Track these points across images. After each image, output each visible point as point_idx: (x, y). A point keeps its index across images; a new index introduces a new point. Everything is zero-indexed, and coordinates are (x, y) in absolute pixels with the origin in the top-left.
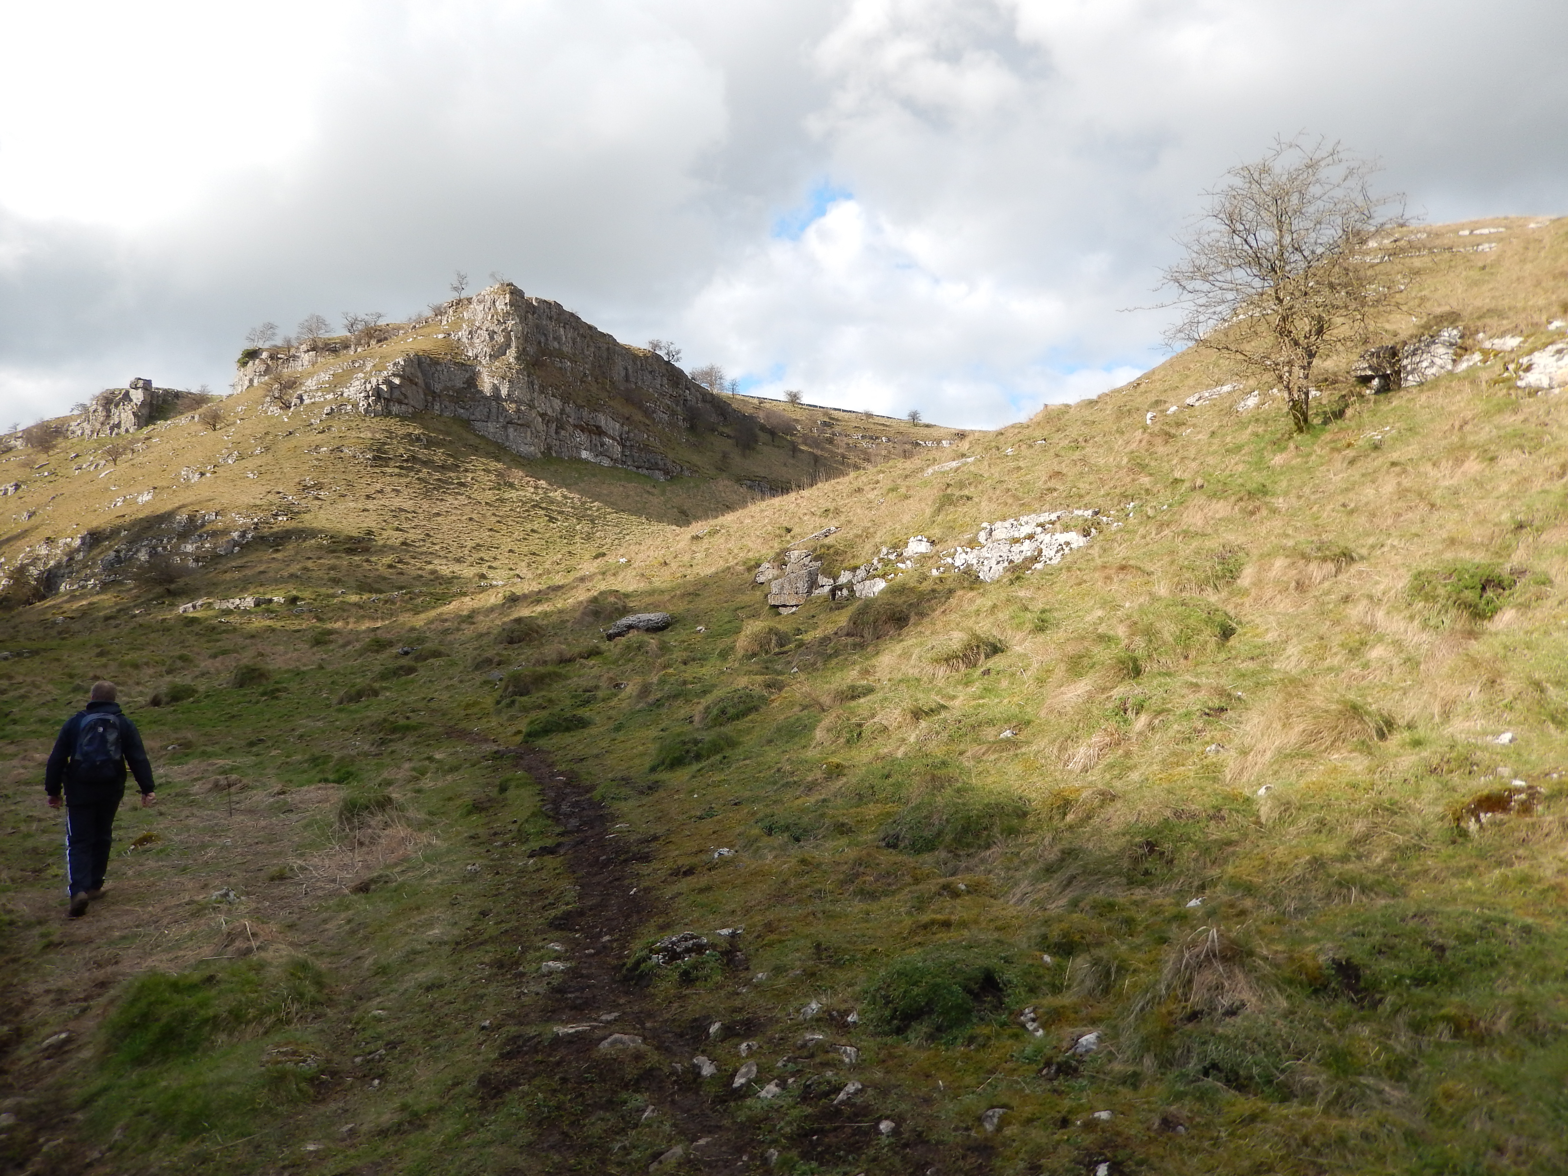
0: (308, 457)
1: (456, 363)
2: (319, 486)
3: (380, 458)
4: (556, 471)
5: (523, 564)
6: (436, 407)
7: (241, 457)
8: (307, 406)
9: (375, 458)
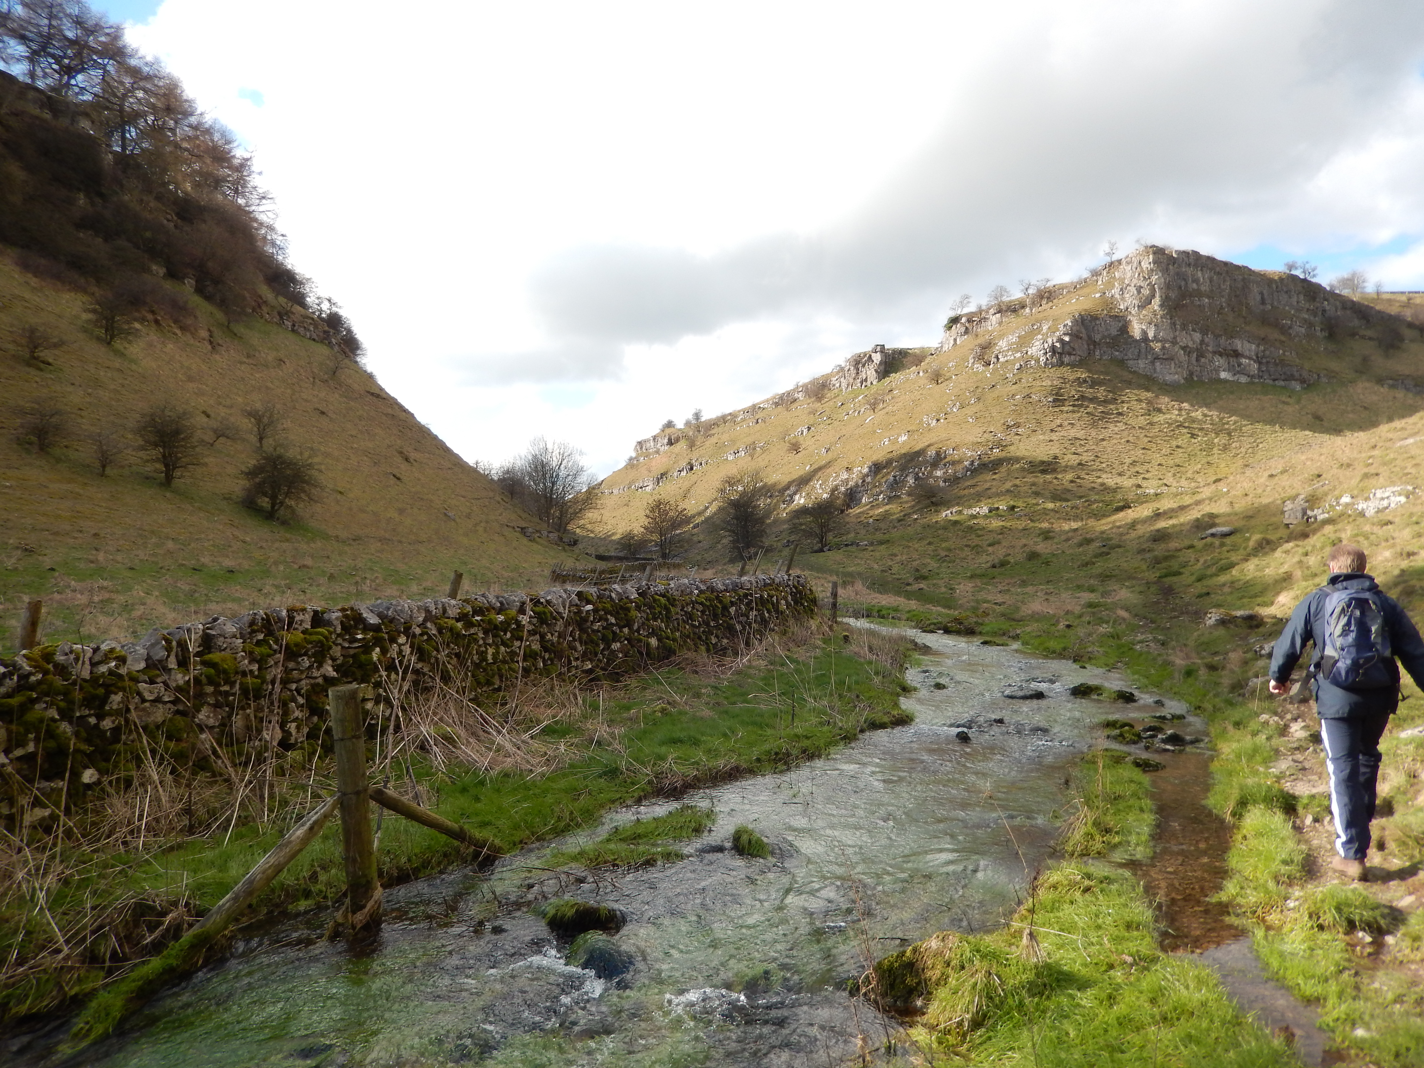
0: (1007, 404)
1: (1110, 317)
2: (1018, 425)
3: (1058, 401)
4: (1197, 393)
5: (1170, 474)
6: (1097, 353)
7: (962, 407)
8: (1003, 363)
9: (1054, 401)
